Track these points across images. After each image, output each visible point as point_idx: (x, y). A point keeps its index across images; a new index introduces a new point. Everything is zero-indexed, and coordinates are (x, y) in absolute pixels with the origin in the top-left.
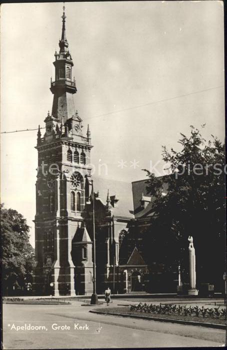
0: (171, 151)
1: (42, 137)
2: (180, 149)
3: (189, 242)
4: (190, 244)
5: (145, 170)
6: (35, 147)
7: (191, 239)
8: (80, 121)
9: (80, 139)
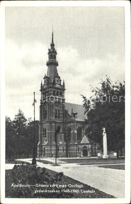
0: (96, 88)
1: (43, 85)
2: (100, 87)
3: (103, 131)
4: (104, 131)
5: (82, 95)
6: (40, 90)
7: (104, 129)
8: (59, 78)
9: (59, 86)
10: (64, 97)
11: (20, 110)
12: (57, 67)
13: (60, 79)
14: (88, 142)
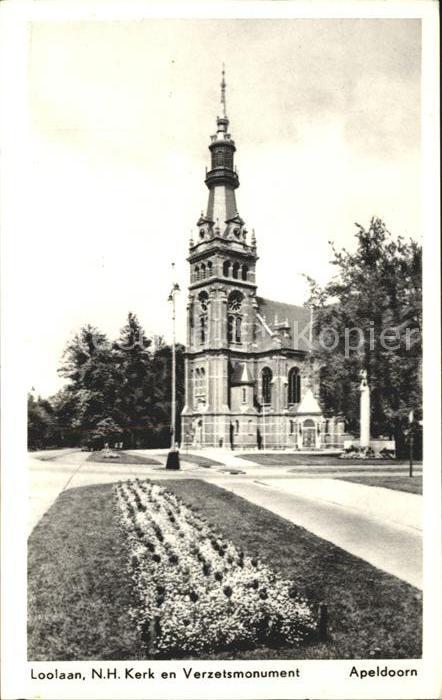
1: (195, 246)
3: (362, 378)
4: (363, 381)
6: (188, 260)
7: (364, 374)
8: (241, 224)
9: (242, 247)
10: (254, 281)
11: (131, 314)
12: (236, 191)
13: (244, 227)
14: (318, 410)
